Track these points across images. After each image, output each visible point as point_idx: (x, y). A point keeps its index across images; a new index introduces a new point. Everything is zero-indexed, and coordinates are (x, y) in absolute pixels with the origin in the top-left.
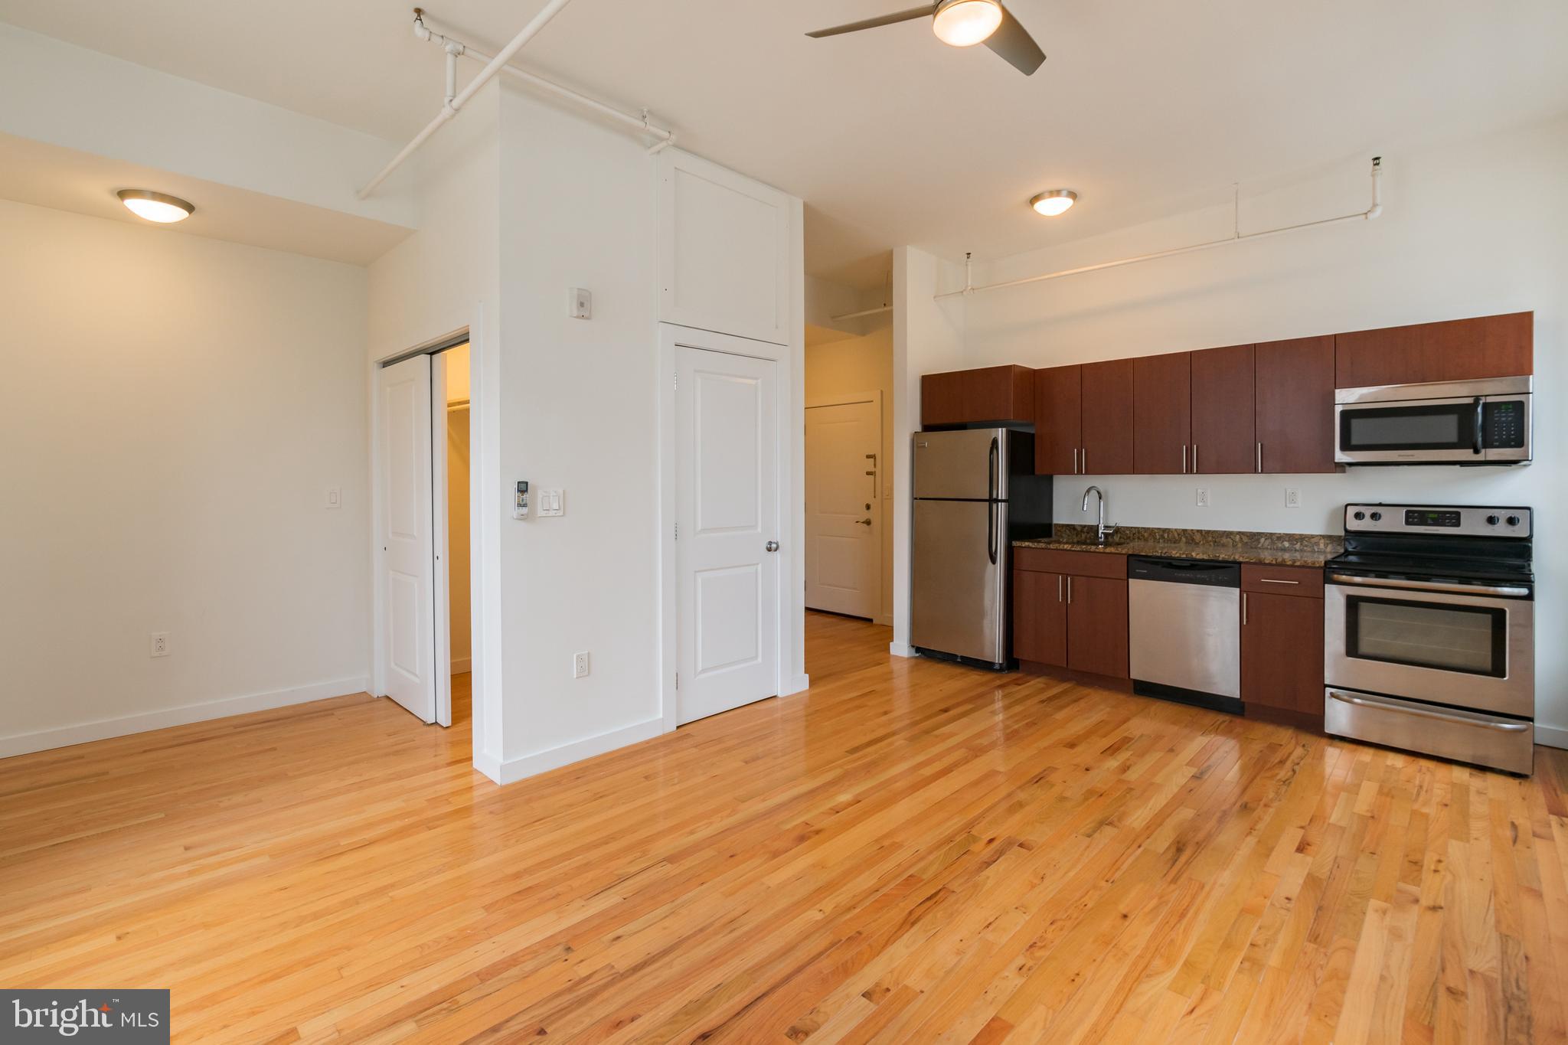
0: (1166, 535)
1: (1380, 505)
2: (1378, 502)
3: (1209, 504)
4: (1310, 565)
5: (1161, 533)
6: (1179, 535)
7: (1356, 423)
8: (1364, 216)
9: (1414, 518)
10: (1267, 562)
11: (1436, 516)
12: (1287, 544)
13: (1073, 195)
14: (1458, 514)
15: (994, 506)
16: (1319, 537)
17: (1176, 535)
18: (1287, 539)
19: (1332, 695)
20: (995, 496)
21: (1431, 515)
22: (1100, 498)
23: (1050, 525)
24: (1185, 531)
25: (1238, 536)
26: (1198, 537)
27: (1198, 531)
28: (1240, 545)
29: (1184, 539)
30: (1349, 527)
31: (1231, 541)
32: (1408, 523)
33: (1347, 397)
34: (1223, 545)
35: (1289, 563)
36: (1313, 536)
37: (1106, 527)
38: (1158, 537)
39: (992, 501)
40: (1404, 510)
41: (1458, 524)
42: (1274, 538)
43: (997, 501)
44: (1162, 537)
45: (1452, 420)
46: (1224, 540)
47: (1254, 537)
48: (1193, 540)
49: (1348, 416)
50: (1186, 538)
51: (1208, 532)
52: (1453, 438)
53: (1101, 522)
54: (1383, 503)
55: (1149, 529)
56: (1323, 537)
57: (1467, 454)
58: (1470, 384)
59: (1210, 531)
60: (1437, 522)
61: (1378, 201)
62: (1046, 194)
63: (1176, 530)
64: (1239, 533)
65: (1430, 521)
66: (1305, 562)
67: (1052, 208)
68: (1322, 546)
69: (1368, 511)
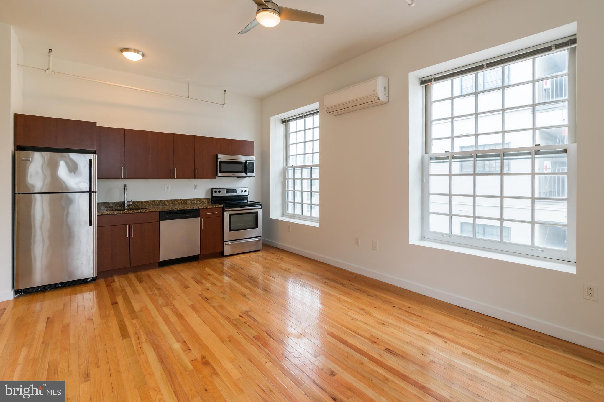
0: (154, 203)
2: (221, 187)
3: (169, 190)
5: (152, 202)
6: (159, 202)
7: (223, 165)
8: (222, 105)
12: (195, 202)
13: (143, 55)
14: (236, 190)
17: (158, 203)
18: (195, 200)
19: (226, 244)
24: (161, 201)
26: (166, 203)
27: (166, 200)
28: (181, 204)
29: (161, 204)
30: (214, 195)
32: (226, 193)
33: (221, 157)
34: (175, 205)
36: (202, 199)
37: (128, 202)
38: (150, 204)
40: (225, 189)
41: (236, 193)
42: (192, 200)
43: (92, 192)
44: (152, 204)
46: (176, 203)
47: (186, 201)
48: (164, 204)
49: (221, 162)
50: (162, 203)
51: (170, 200)
52: (242, 170)
53: (126, 200)
54: (223, 187)
55: (146, 201)
56: (205, 199)
57: (244, 174)
58: (246, 157)
61: (226, 103)
62: (133, 50)
63: (158, 201)
64: (181, 200)
65: (231, 192)
67: (132, 57)
68: (205, 202)
69: (217, 190)
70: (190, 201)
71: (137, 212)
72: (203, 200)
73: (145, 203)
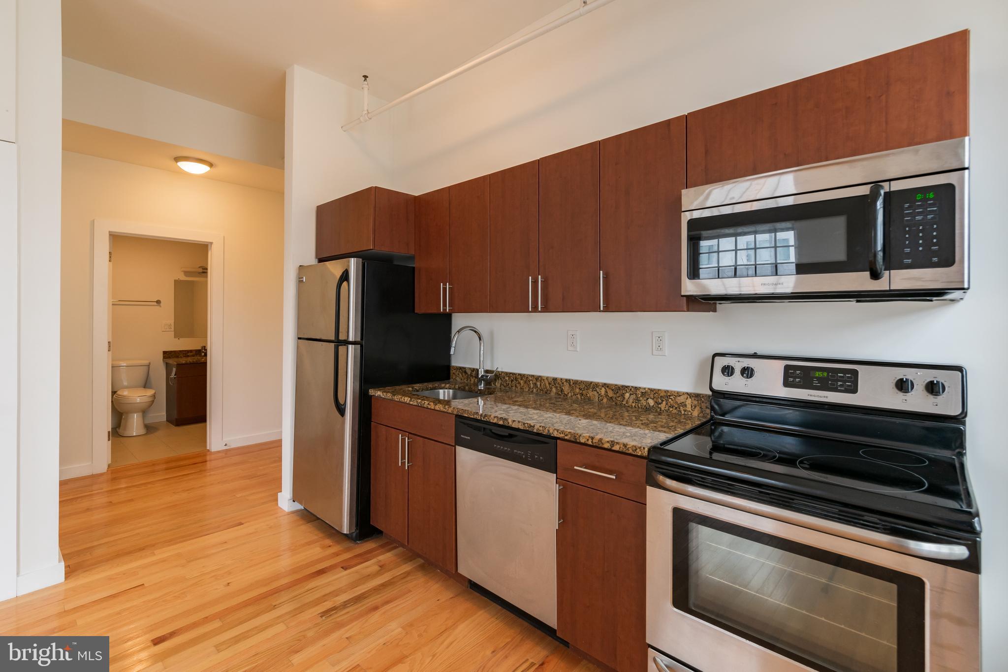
1: (755, 356)
2: (752, 352)
3: (578, 350)
4: (630, 451)
5: (535, 381)
6: (549, 384)
9: (795, 378)
10: (583, 441)
11: (825, 374)
12: (651, 402)
14: (855, 373)
15: (342, 349)
16: (686, 396)
18: (652, 396)
20: (342, 337)
21: (818, 374)
22: (480, 339)
23: (448, 367)
24: (555, 379)
25: (603, 391)
26: (566, 389)
27: (567, 380)
29: (554, 390)
30: (715, 386)
31: (597, 395)
32: (786, 384)
33: (697, 200)
34: (590, 400)
35: (607, 446)
36: (679, 394)
38: (532, 386)
39: (340, 342)
40: (782, 364)
41: (854, 390)
42: (639, 393)
43: (346, 343)
44: (536, 385)
45: (839, 224)
46: (591, 393)
47: (619, 391)
49: (696, 226)
50: (556, 387)
51: (576, 382)
52: (840, 254)
54: (759, 353)
55: (524, 375)
56: (690, 395)
57: (860, 281)
58: (865, 163)
59: (577, 381)
60: (824, 386)
63: (547, 378)
64: (605, 385)
65: (816, 383)
66: (625, 445)
68: (689, 408)
69: (738, 364)
70: (633, 397)
71: (415, 404)
72: (681, 399)
73: (522, 382)
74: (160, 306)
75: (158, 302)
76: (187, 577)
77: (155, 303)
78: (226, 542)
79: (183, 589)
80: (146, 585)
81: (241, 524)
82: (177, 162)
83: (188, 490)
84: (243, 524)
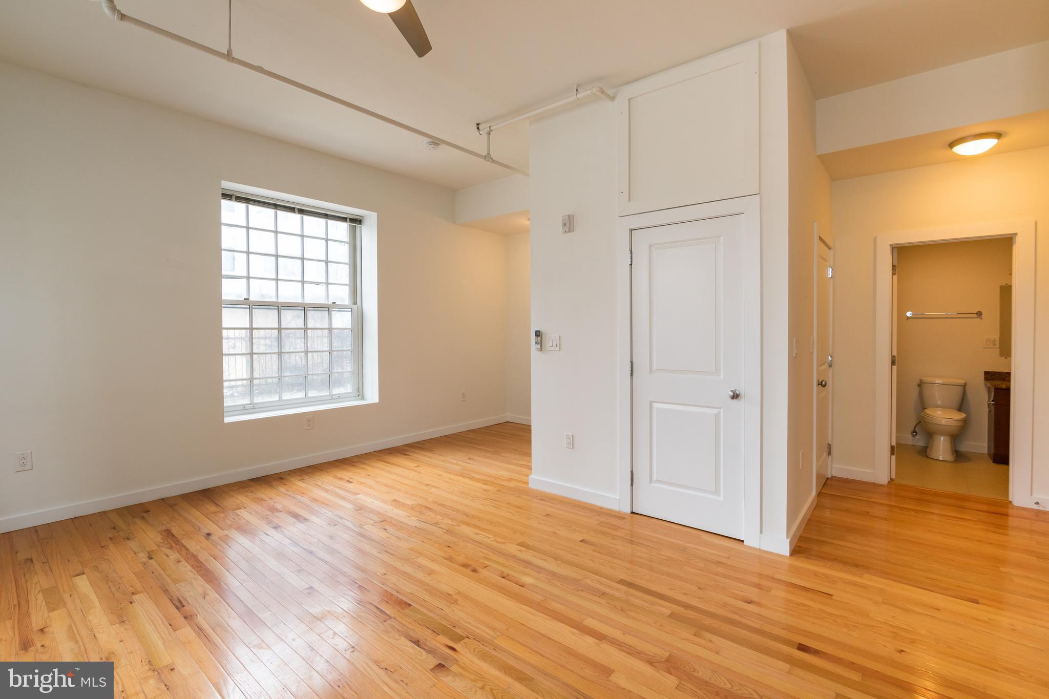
74: (981, 319)
75: (979, 314)
76: (870, 615)
77: (975, 315)
78: (939, 610)
79: (857, 623)
80: (834, 597)
81: (976, 602)
82: (952, 149)
83: (947, 535)
84: (978, 603)
